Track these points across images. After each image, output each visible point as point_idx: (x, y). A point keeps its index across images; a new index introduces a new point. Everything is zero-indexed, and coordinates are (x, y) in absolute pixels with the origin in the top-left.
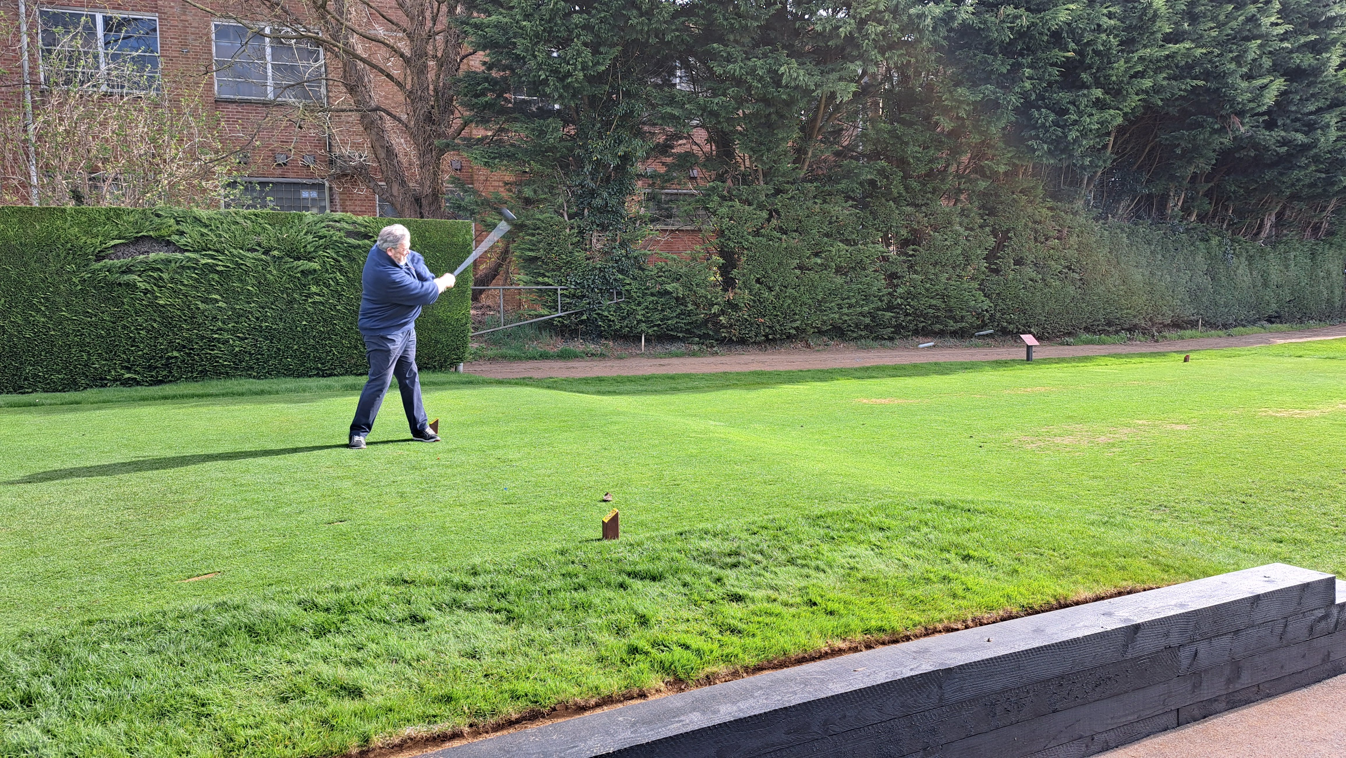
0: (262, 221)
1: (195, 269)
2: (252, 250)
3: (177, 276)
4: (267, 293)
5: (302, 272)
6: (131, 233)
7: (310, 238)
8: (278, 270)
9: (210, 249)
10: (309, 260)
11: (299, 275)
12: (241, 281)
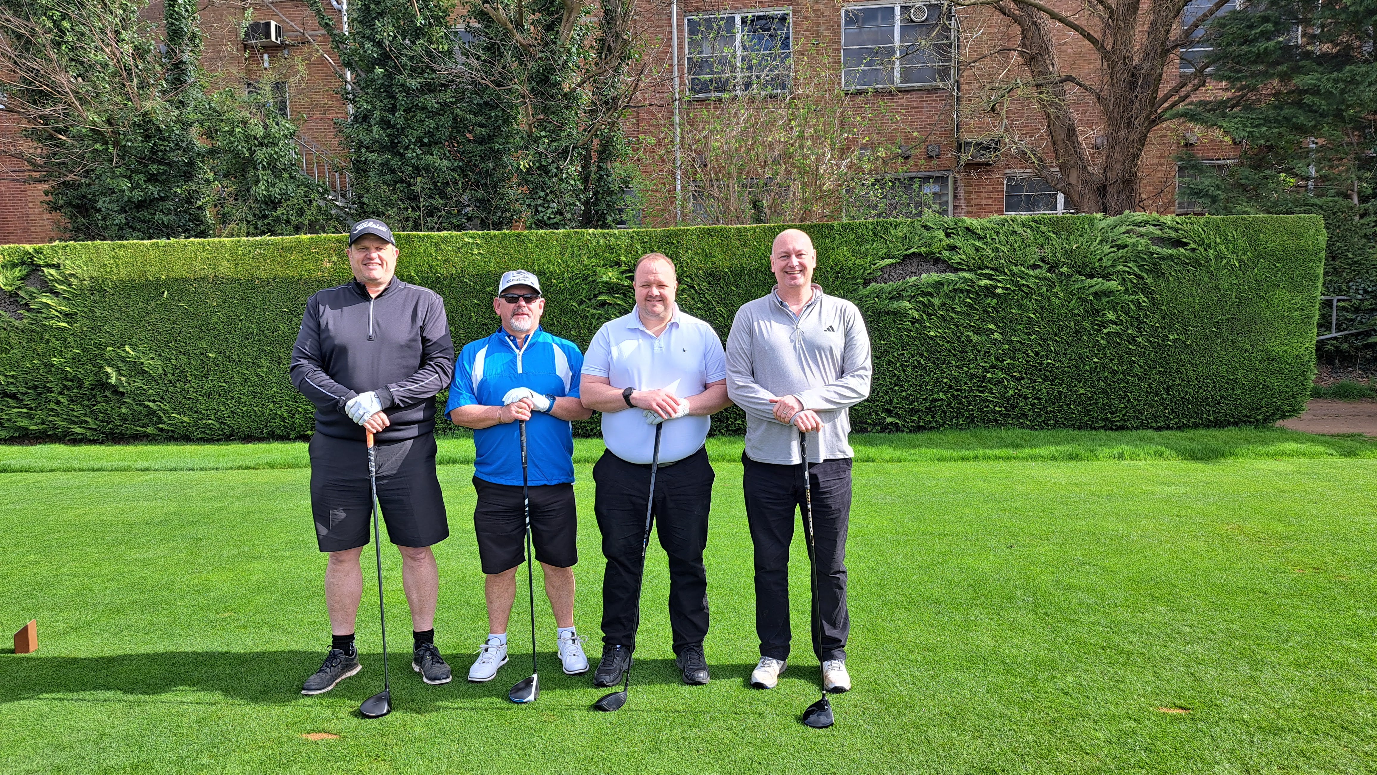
0: (1045, 229)
1: (969, 292)
2: (1035, 267)
3: (948, 302)
4: (1051, 322)
5: (1095, 294)
6: (901, 251)
7: (1106, 248)
8: (1065, 292)
9: (987, 267)
10: (1107, 277)
11: (1091, 297)
12: (1020, 306)
